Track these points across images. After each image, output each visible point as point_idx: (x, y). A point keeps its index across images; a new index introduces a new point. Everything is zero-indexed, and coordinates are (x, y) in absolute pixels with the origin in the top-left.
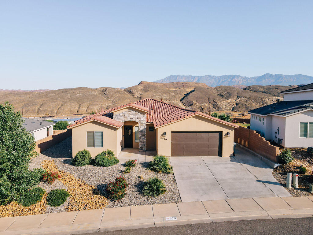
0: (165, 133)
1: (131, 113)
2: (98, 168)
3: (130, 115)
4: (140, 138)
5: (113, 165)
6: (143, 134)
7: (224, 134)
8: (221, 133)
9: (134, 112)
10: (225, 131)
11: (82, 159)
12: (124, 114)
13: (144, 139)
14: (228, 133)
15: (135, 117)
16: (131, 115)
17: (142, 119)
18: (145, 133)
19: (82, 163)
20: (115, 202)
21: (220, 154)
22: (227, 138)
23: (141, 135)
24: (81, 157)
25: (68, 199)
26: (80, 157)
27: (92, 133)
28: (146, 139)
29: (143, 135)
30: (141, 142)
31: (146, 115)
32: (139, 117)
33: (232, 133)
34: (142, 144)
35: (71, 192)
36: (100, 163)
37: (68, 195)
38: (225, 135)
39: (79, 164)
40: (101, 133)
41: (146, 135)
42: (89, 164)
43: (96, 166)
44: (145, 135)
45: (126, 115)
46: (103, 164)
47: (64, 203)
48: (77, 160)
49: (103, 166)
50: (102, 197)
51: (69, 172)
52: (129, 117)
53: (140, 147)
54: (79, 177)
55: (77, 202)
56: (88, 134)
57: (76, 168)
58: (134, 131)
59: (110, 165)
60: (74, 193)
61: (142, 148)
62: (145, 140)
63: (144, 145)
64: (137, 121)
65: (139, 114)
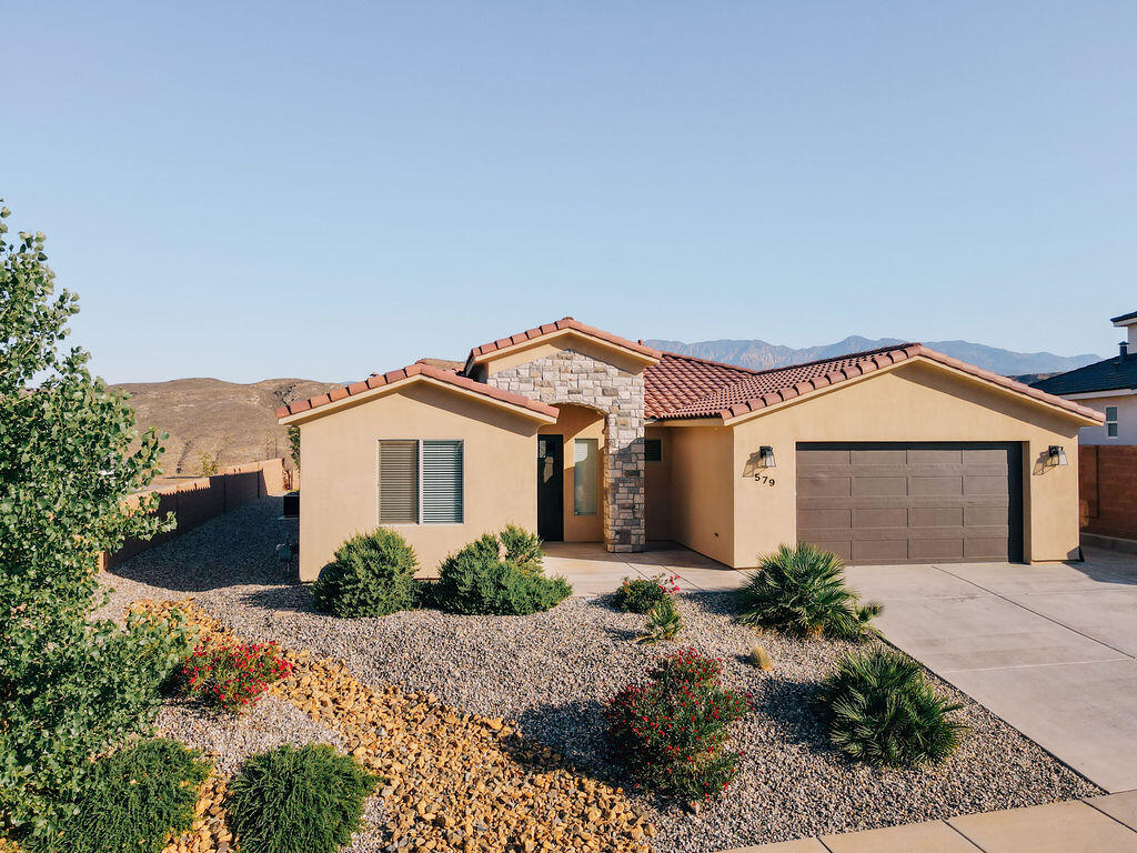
0: (769, 449)
1: (575, 368)
2: (476, 623)
3: (569, 376)
4: (615, 486)
5: (553, 605)
6: (631, 467)
7: (1034, 455)
8: (1017, 451)
9: (589, 363)
10: (1039, 439)
11: (378, 576)
12: (541, 369)
13: (633, 491)
14: (1053, 452)
15: (590, 383)
16: (575, 377)
17: (625, 395)
18: (641, 465)
19: (377, 601)
20: (687, 809)
21: (1018, 551)
22: (1050, 473)
23: (619, 474)
24: (372, 565)
25: (371, 809)
26: (368, 567)
27: (408, 450)
28: (642, 490)
29: (629, 474)
30: (622, 507)
31: (640, 379)
32: (608, 384)
33: (1070, 446)
34: (627, 515)
35: (377, 763)
36: (487, 593)
37: (366, 783)
38: (1038, 461)
39: (363, 603)
40: (451, 450)
41: (642, 474)
42: (415, 605)
43: (460, 612)
44: (637, 473)
45: (548, 376)
46: (505, 601)
47: (354, 835)
48: (348, 583)
49: (506, 609)
50: (590, 785)
51: (314, 650)
52: (563, 383)
53: (617, 533)
54: (386, 675)
55: (438, 823)
56: (382, 454)
57: (346, 626)
58: (568, 463)
59: (537, 607)
60: (397, 767)
61: (624, 536)
62: (640, 499)
63: (634, 522)
64: (604, 403)
65: (613, 371)
